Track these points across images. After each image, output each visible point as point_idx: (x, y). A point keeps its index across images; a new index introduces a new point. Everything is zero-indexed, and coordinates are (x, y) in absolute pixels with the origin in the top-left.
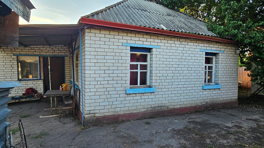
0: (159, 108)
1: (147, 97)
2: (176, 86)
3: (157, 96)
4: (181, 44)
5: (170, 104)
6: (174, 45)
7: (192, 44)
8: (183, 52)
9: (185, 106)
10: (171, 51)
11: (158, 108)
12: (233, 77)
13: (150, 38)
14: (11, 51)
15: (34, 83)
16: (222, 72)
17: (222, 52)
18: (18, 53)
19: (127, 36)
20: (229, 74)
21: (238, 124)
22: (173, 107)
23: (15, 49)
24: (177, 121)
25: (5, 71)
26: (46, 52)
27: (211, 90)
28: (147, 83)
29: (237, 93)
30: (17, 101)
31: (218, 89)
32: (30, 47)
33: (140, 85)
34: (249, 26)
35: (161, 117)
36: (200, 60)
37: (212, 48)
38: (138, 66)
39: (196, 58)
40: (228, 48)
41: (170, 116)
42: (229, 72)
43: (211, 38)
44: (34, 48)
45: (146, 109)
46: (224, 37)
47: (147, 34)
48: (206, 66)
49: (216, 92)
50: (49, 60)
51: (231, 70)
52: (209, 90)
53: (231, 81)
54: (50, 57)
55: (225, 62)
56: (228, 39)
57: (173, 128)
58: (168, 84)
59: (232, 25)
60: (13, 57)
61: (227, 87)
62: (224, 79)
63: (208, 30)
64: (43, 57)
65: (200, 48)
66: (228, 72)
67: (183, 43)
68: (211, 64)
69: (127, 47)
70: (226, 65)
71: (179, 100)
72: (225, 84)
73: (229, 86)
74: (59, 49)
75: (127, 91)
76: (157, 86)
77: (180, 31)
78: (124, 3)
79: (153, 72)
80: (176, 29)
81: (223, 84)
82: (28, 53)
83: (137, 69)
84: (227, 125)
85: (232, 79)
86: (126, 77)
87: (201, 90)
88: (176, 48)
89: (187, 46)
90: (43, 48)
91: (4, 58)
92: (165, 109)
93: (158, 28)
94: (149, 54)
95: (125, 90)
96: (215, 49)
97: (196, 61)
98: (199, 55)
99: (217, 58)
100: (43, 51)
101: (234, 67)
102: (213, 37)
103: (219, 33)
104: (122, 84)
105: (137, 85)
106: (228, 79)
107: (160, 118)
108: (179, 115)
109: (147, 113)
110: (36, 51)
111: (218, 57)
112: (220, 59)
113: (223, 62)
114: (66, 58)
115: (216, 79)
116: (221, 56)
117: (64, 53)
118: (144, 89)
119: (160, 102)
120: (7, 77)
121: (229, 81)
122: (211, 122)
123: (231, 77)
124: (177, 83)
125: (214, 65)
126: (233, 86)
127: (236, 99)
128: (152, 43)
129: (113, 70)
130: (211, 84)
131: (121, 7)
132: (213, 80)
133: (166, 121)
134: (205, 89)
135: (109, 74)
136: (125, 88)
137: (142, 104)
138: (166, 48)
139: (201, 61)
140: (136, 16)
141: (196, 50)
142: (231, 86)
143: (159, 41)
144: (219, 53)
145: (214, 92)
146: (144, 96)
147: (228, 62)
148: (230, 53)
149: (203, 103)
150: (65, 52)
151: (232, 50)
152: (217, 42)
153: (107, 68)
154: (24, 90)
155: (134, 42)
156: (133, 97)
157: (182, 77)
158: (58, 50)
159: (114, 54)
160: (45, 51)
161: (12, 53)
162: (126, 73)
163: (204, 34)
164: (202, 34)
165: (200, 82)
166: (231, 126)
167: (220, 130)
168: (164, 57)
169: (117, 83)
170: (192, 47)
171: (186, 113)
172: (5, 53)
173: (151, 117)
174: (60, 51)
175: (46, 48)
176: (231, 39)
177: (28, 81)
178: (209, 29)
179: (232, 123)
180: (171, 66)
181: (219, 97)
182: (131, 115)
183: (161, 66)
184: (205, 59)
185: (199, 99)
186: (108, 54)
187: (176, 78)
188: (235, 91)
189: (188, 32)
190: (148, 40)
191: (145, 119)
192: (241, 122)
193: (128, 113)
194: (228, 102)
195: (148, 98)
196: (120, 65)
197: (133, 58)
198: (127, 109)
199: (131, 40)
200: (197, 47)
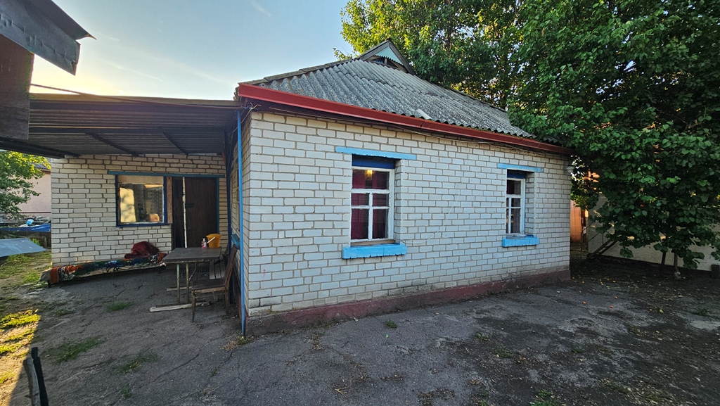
0: (414, 289)
1: (388, 265)
2: (449, 241)
3: (410, 263)
4: (459, 151)
5: (436, 279)
6: (445, 154)
7: (481, 152)
8: (464, 168)
9: (467, 284)
10: (439, 166)
11: (412, 289)
12: (561, 220)
13: (396, 137)
14: (103, 164)
15: (151, 232)
16: (540, 211)
17: (539, 170)
18: (119, 168)
19: (346, 131)
20: (554, 215)
21: (586, 326)
22: (443, 286)
23: (111, 160)
24: (453, 318)
25: (88, 205)
26: (179, 168)
27: (519, 249)
28: (387, 235)
29: (569, 253)
30: (112, 270)
31: (533, 245)
32: (144, 157)
33: (373, 238)
34: (596, 117)
35: (418, 307)
36: (497, 186)
37: (521, 161)
38: (368, 198)
39: (488, 182)
40: (551, 161)
41: (438, 305)
42: (553, 211)
43: (520, 141)
44: (153, 158)
45: (386, 292)
46: (545, 139)
47: (389, 127)
48: (508, 199)
49: (529, 252)
50: (184, 183)
51: (557, 206)
52: (515, 249)
53: (558, 230)
54: (185, 178)
55: (546, 191)
56: (552, 143)
57: (447, 338)
58: (433, 237)
59: (562, 113)
60: (106, 177)
61: (550, 240)
62: (544, 226)
63: (512, 125)
64: (173, 177)
65: (497, 160)
66: (550, 211)
67: (464, 150)
68: (517, 194)
69: (345, 155)
70: (548, 196)
71: (455, 271)
72: (546, 235)
73: (553, 240)
74: (208, 162)
75: (345, 252)
76: (410, 242)
77: (458, 123)
78: (341, 66)
79: (402, 210)
80: (449, 120)
81: (541, 236)
82: (139, 169)
83: (367, 204)
84: (562, 328)
85: (559, 225)
86: (342, 221)
87: (500, 249)
88: (449, 161)
89: (471, 157)
90: (173, 158)
91: (86, 178)
92: (427, 289)
93: (413, 116)
94: (392, 172)
95: (340, 249)
96: (525, 163)
97: (489, 187)
98: (494, 176)
99: (529, 183)
100: (172, 165)
101: (562, 201)
102: (524, 139)
103: (535, 131)
104: (333, 236)
105: (367, 238)
106: (552, 225)
107: (415, 311)
108: (455, 303)
109: (388, 301)
110: (158, 165)
111: (531, 180)
112: (536, 185)
113: (542, 190)
114: (221, 179)
115: (527, 225)
116: (537, 179)
117: (218, 169)
118: (382, 247)
119: (416, 276)
120: (93, 220)
121: (554, 230)
122: (526, 320)
123: (558, 220)
124: (452, 235)
125: (522, 197)
126: (561, 240)
127: (566, 267)
128: (400, 149)
129: (315, 206)
130: (517, 234)
131: (334, 72)
132: (522, 228)
133: (431, 319)
134: (508, 247)
135: (304, 214)
136: (340, 245)
137: (378, 280)
138: (428, 159)
139: (500, 188)
140: (365, 91)
141: (489, 165)
142: (558, 240)
143: (415, 144)
144: (533, 172)
145: (524, 253)
146: (381, 262)
147: (550, 191)
148: (554, 171)
149: (504, 277)
150: (220, 167)
151: (558, 167)
152: (530, 150)
153: (301, 201)
154: (128, 246)
155: (360, 145)
156: (358, 265)
157: (461, 222)
158: (205, 164)
159: (316, 170)
160: (176, 165)
161: (105, 169)
162: (343, 214)
163: (506, 132)
164: (502, 132)
165: (496, 233)
166: (572, 330)
167: (554, 343)
168: (425, 178)
169: (323, 236)
170: (482, 158)
171: (469, 297)
172: (88, 168)
173: (397, 310)
174: (208, 166)
175: (179, 159)
176: (557, 144)
177: (139, 228)
178: (513, 123)
179: (571, 321)
180: (439, 197)
181: (533, 262)
182: (354, 306)
183: (418, 197)
184: (506, 184)
185: (495, 267)
186: (303, 169)
187: (449, 223)
188: (565, 249)
189: (474, 125)
190: (392, 141)
191: (384, 313)
192: (590, 321)
193: (347, 302)
194: (552, 273)
195: (391, 268)
196: (330, 194)
197: (359, 180)
198: (344, 291)
199: (354, 140)
200: (492, 159)
